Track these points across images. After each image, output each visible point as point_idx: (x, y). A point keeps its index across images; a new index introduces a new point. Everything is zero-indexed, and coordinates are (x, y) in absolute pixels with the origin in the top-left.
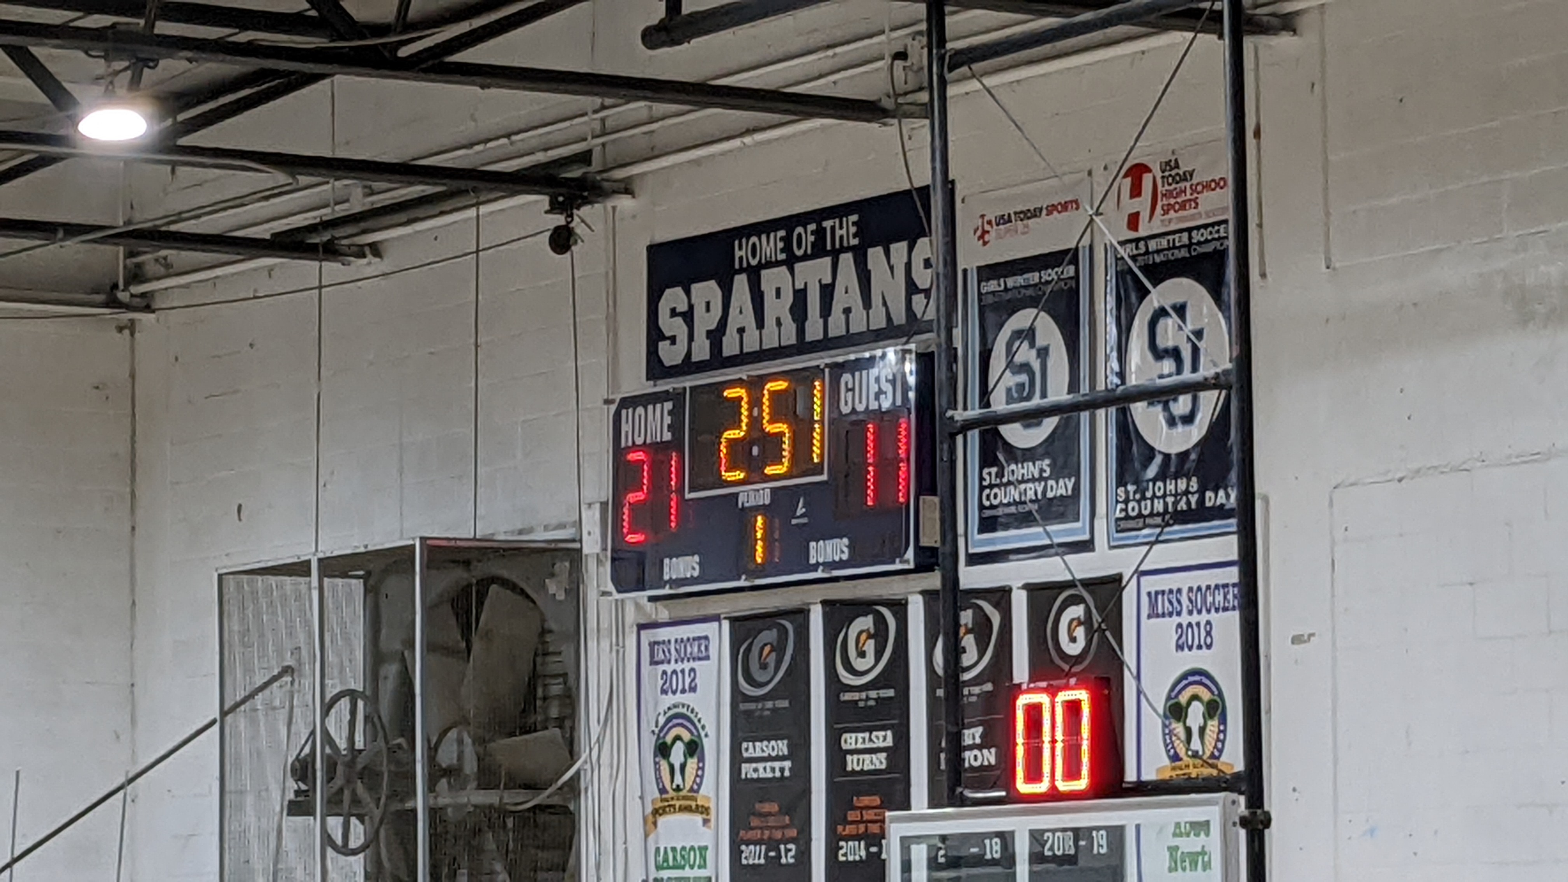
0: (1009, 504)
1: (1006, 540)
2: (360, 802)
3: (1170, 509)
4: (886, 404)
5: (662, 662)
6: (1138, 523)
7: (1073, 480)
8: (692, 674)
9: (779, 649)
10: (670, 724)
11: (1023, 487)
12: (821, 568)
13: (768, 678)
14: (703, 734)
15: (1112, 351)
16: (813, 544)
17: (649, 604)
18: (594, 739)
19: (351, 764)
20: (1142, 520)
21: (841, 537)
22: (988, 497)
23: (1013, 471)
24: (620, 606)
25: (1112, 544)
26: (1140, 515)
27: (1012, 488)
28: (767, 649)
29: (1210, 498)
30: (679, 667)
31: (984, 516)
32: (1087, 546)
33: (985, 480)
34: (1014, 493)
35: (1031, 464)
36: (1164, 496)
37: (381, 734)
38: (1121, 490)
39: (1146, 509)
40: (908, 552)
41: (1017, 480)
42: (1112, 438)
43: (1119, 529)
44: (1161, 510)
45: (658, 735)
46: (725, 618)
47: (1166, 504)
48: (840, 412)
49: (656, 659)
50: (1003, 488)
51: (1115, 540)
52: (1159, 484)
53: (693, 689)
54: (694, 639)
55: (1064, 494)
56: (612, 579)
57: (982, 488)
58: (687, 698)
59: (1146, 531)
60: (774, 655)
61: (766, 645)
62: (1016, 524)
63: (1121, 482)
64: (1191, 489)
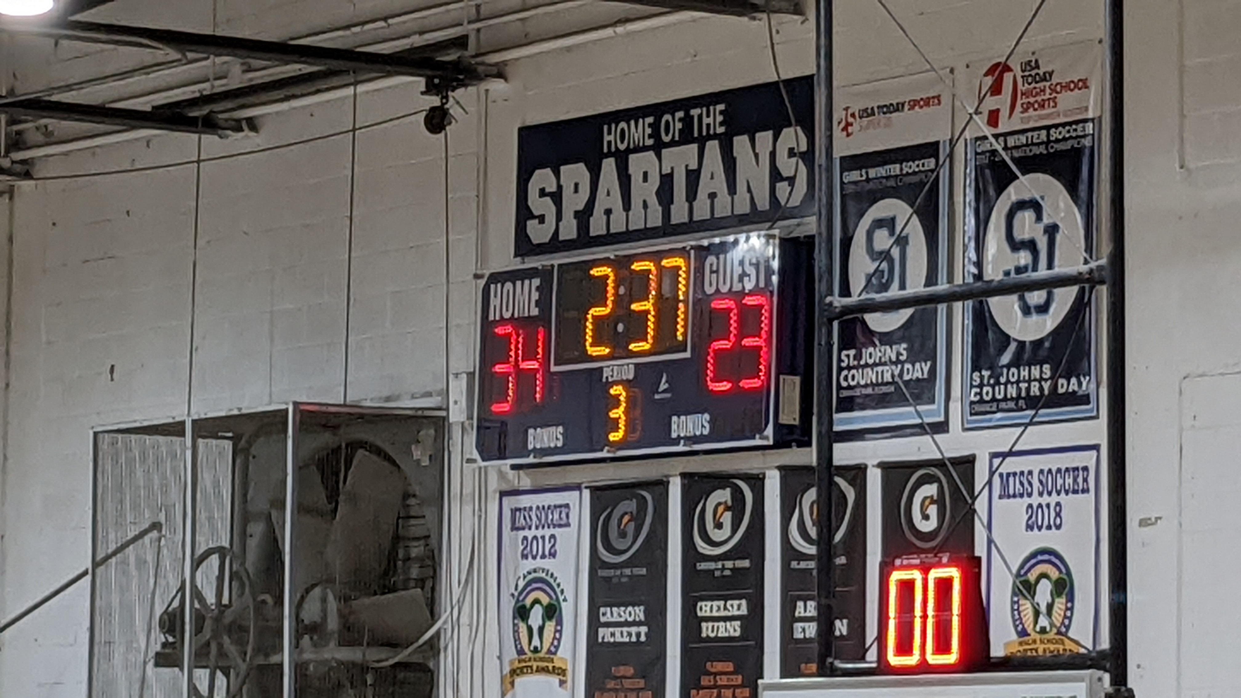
0: (866, 386)
1: (864, 419)
2: (227, 656)
3: (1023, 394)
4: (749, 285)
5: (523, 529)
6: (991, 407)
7: (929, 363)
8: (552, 541)
9: (638, 519)
10: (529, 589)
11: (880, 369)
12: (682, 442)
13: (625, 548)
14: (561, 598)
15: (970, 238)
16: (675, 418)
17: (513, 472)
18: (454, 601)
19: (217, 620)
20: (995, 404)
21: (702, 413)
22: (846, 378)
23: (870, 354)
24: (483, 473)
25: (966, 426)
26: (994, 399)
27: (869, 369)
28: (626, 518)
29: (1062, 386)
30: (539, 533)
31: (841, 396)
32: (941, 427)
33: (843, 361)
34: (871, 375)
35: (888, 347)
36: (1018, 382)
37: (247, 590)
38: (976, 375)
39: (999, 393)
40: (767, 429)
41: (875, 361)
42: (968, 325)
43: (973, 411)
44: (1014, 395)
45: (518, 599)
46: (586, 487)
47: (1019, 389)
48: (704, 292)
49: (517, 525)
50: (860, 371)
51: (969, 422)
52: (1013, 370)
53: (553, 555)
54: (556, 507)
55: (920, 377)
56: (477, 447)
57: (840, 369)
58: (547, 563)
59: (999, 415)
60: (632, 524)
61: (626, 513)
62: (873, 404)
63: (976, 367)
64: (1044, 376)
